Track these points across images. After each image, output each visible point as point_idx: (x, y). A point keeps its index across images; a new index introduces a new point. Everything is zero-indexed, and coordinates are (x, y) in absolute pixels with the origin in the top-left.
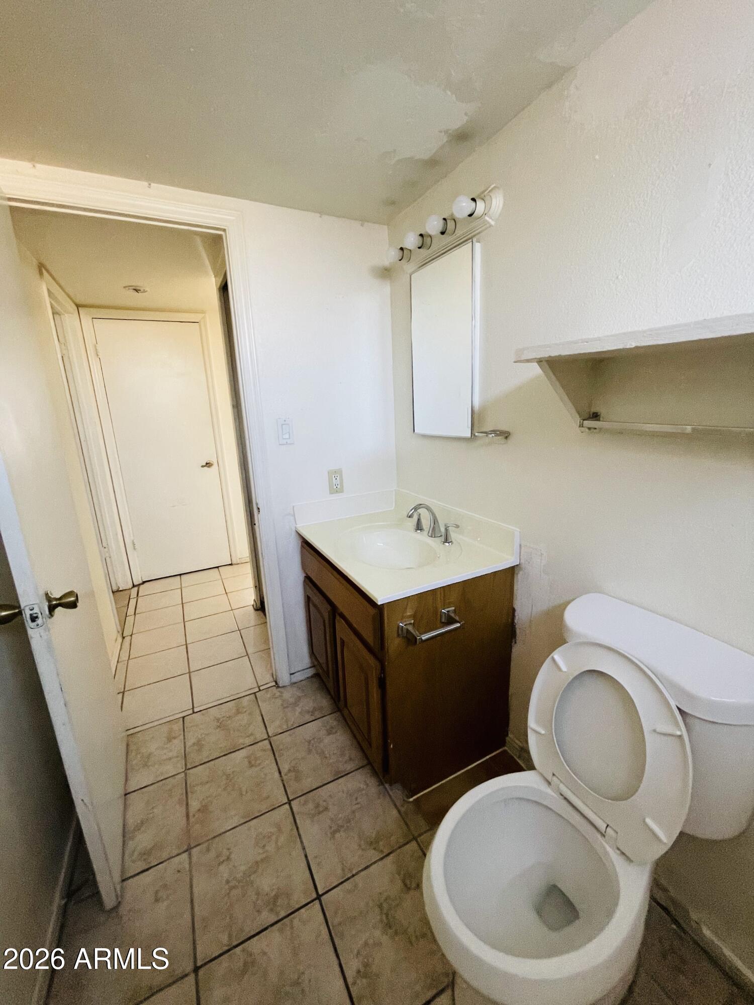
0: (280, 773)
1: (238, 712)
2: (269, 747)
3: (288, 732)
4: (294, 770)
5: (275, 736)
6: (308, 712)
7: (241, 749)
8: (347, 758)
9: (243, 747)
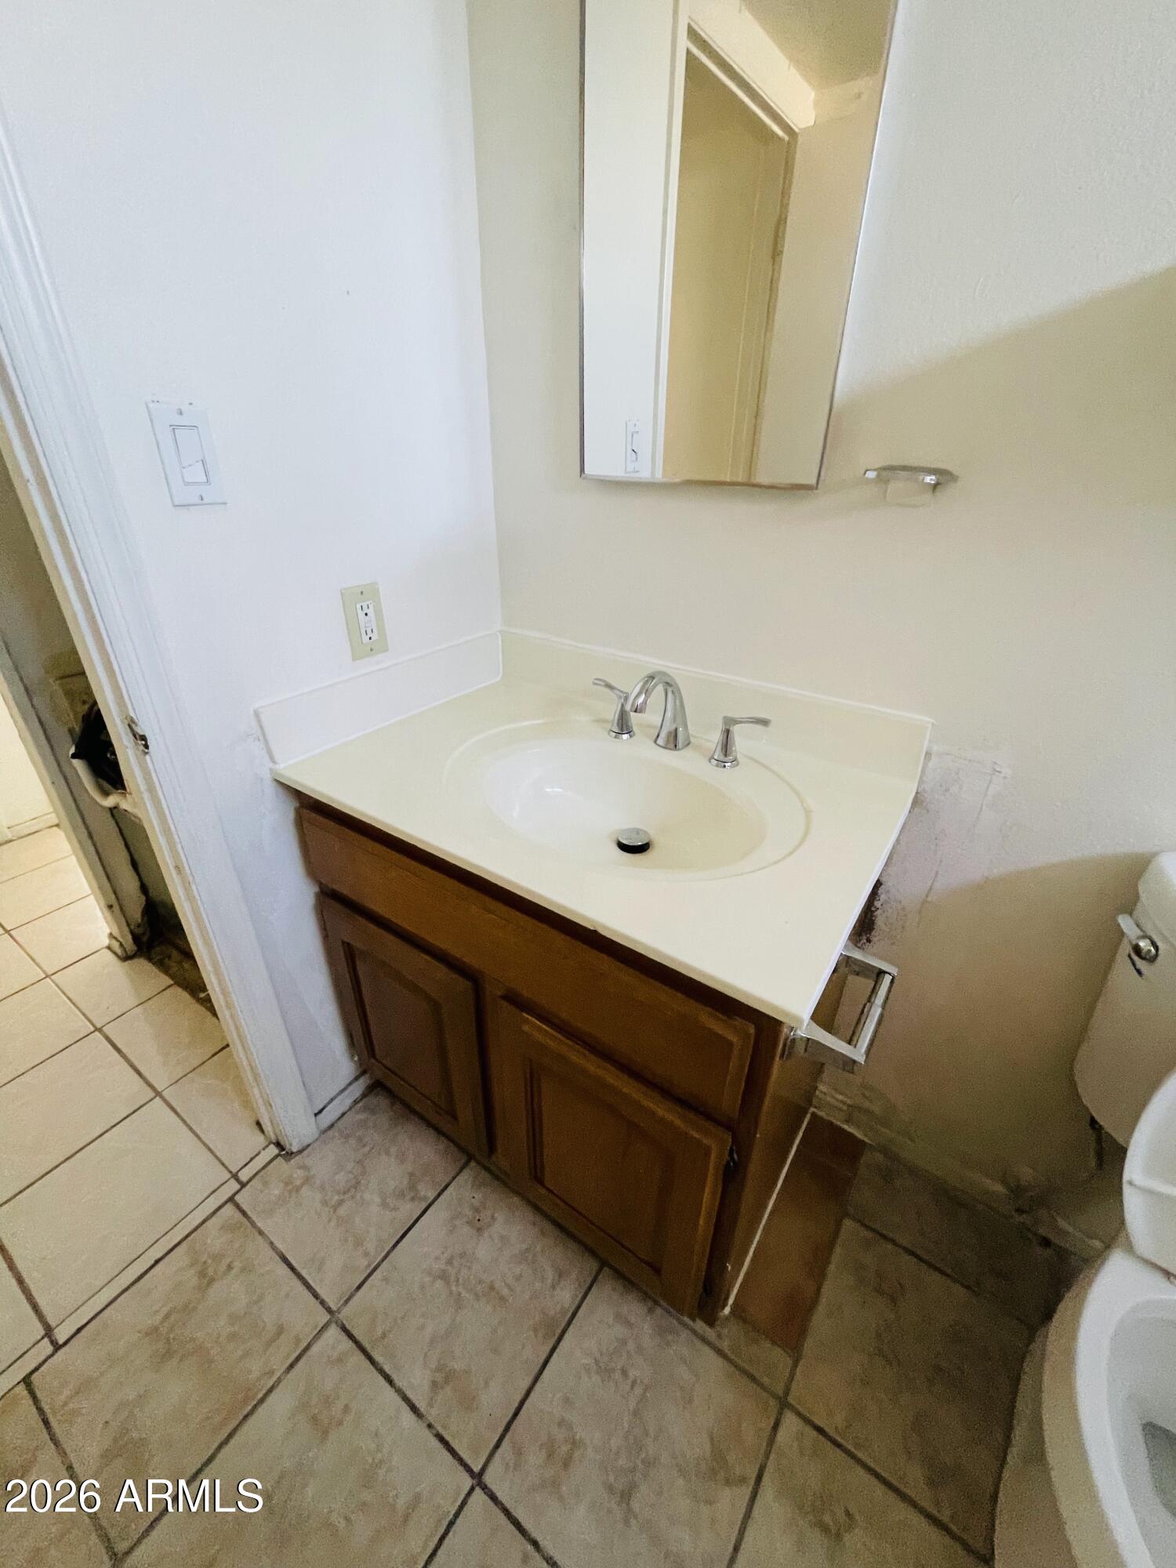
0: (414, 1409)
1: (206, 1279)
2: (347, 1344)
3: (378, 1274)
4: (444, 1378)
5: (347, 1302)
6: (401, 1195)
7: (270, 1390)
8: (550, 1275)
9: (271, 1383)
